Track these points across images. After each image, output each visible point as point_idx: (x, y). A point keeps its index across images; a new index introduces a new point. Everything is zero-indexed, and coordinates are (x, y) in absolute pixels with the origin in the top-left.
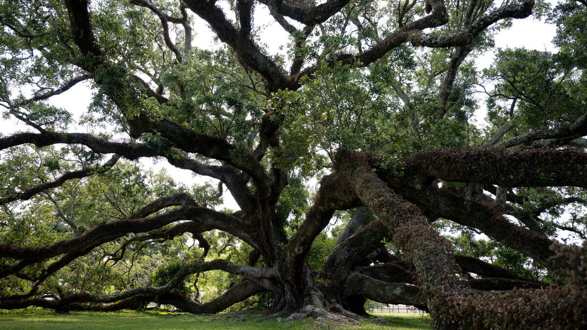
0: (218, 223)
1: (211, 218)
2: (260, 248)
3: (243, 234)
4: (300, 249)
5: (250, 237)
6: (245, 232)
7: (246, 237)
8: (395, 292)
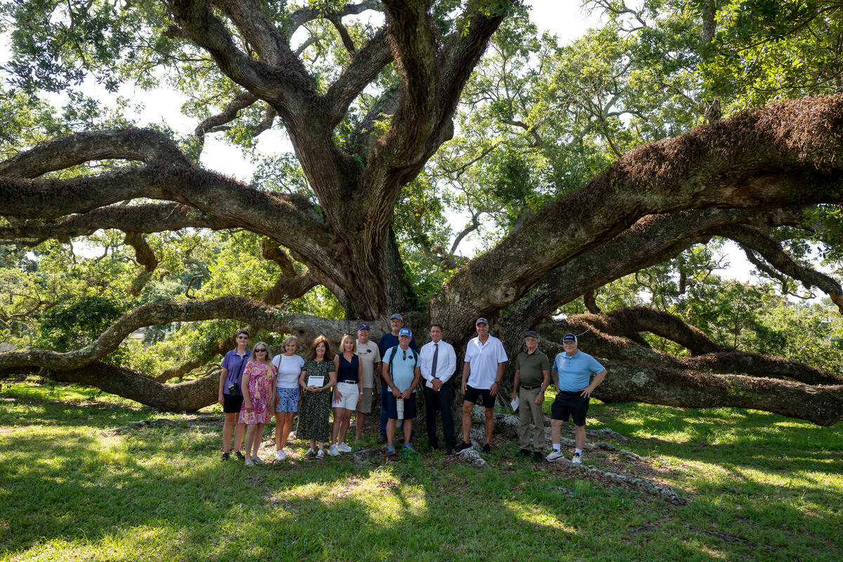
0: (252, 214)
1: (232, 201)
2: (346, 276)
3: (309, 245)
4: (509, 293)
5: (324, 252)
6: (316, 240)
7: (317, 252)
8: (634, 380)
